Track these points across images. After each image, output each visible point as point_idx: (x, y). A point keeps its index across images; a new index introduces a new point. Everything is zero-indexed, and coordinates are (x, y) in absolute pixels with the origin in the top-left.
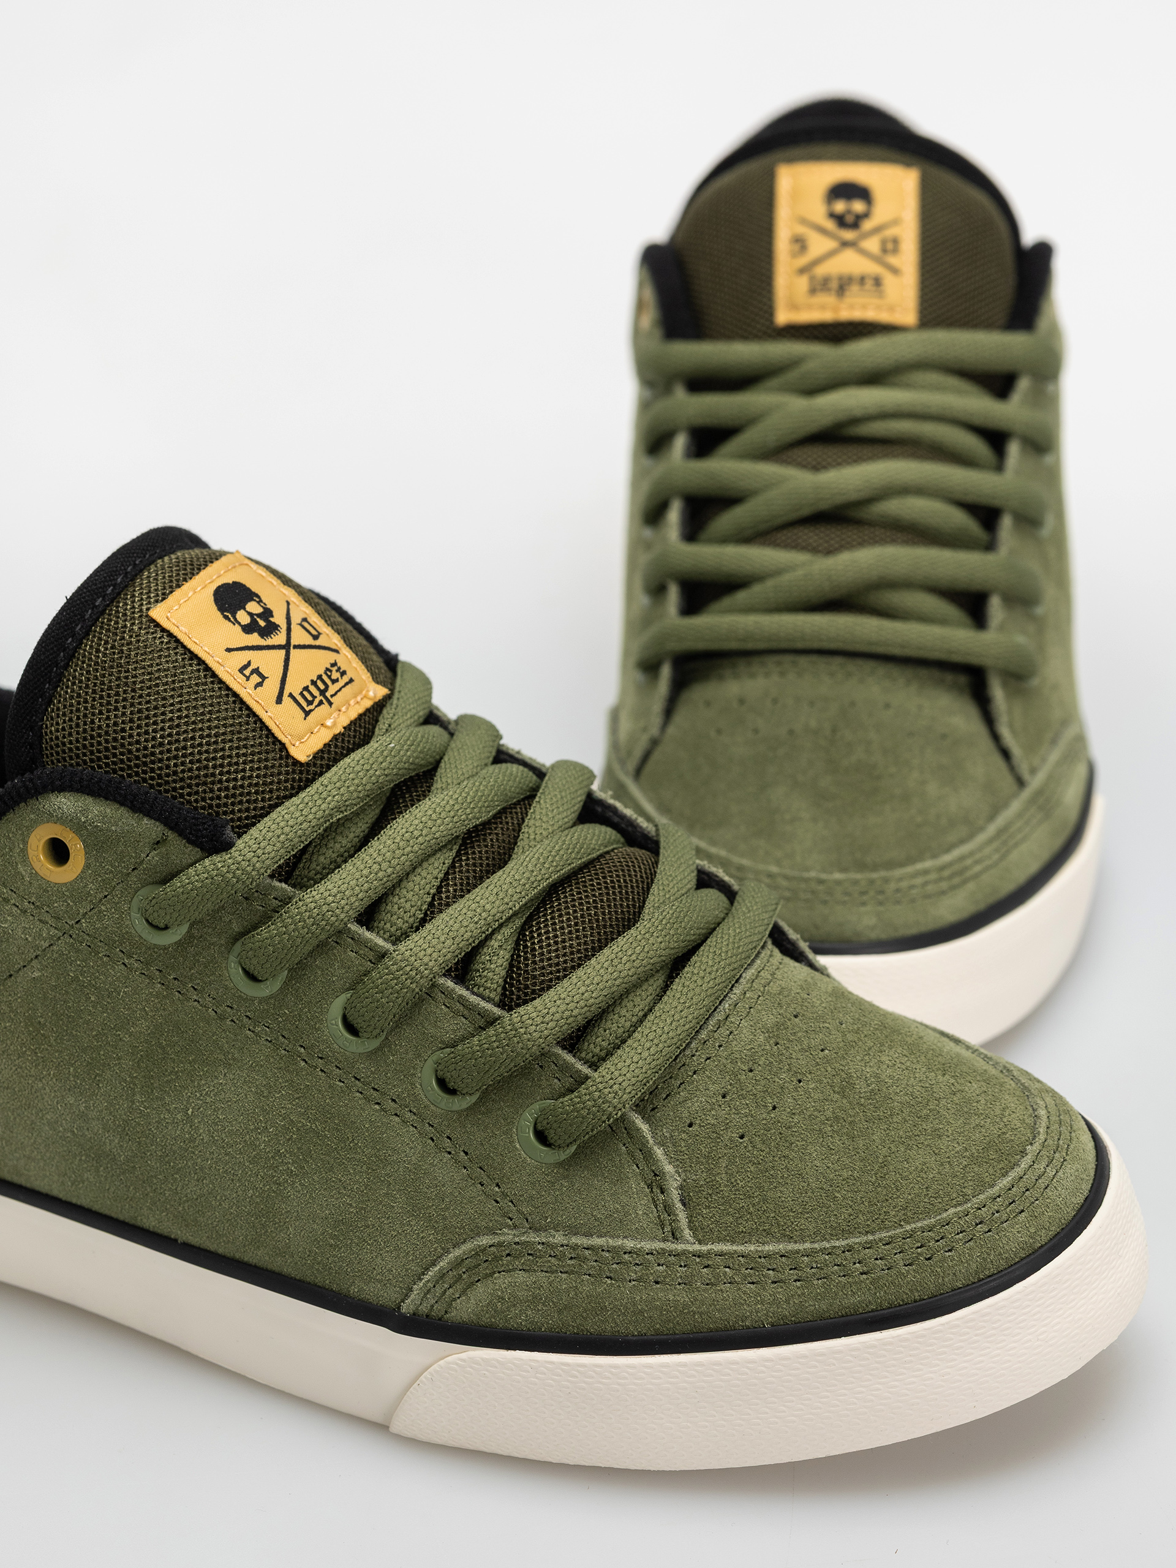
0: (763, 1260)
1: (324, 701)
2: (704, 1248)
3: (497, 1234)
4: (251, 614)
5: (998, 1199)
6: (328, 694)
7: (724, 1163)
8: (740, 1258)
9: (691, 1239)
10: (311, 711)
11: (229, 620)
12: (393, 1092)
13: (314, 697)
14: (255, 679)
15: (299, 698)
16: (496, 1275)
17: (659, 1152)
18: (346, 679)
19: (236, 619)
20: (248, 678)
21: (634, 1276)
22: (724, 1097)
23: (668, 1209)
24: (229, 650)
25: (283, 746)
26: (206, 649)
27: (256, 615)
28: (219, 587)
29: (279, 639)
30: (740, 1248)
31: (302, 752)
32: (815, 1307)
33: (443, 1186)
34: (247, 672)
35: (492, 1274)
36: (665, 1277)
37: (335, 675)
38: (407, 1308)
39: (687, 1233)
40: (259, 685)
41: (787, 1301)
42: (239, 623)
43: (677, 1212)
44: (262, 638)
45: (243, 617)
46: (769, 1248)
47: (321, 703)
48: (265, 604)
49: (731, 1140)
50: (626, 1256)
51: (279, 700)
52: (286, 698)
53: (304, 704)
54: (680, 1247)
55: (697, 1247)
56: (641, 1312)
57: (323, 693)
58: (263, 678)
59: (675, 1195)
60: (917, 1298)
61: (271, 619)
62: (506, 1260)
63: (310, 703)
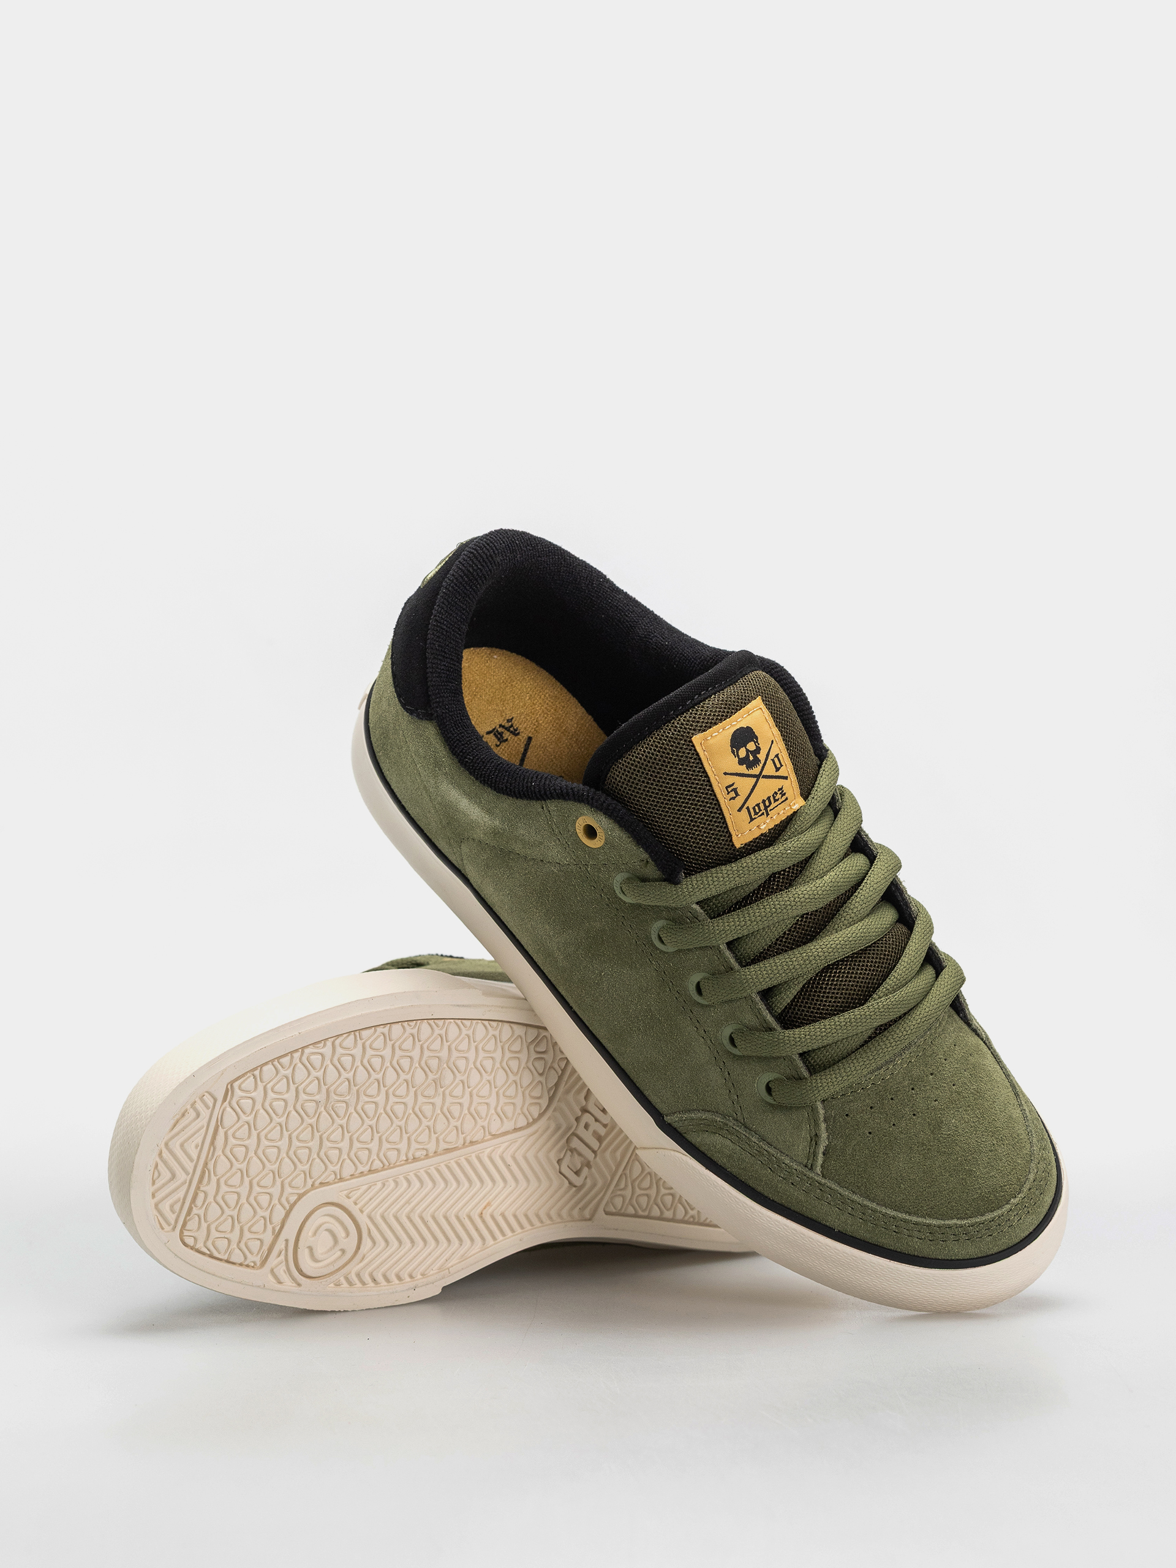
0: (849, 1201)
1: (765, 814)
2: (823, 1181)
3: (726, 1118)
4: (747, 751)
5: (981, 1225)
6: (769, 809)
7: (854, 1142)
8: (839, 1195)
9: (819, 1173)
10: (755, 818)
11: (734, 754)
12: (707, 1029)
13: (760, 810)
14: (733, 794)
15: (752, 811)
16: (717, 1135)
17: (823, 1126)
18: (784, 798)
19: (738, 753)
20: (728, 793)
21: (782, 1175)
22: (871, 1108)
23: (815, 1154)
24: (725, 774)
25: (730, 836)
26: (714, 770)
27: (750, 751)
28: (737, 730)
29: (756, 771)
30: (841, 1190)
31: (739, 842)
32: (862, 1234)
33: (711, 1081)
34: (730, 789)
35: (715, 1133)
36: (797, 1184)
37: (779, 796)
38: (668, 1119)
39: (818, 1170)
40: (733, 798)
41: (851, 1226)
42: (738, 756)
43: (819, 1158)
44: (747, 769)
45: (742, 753)
46: (855, 1197)
47: (763, 814)
48: (759, 744)
49: (864, 1133)
50: (783, 1165)
51: (740, 810)
52: (744, 809)
53: (753, 813)
54: (811, 1175)
55: (820, 1179)
56: (778, 1192)
57: (766, 808)
58: (737, 794)
59: (821, 1149)
60: (916, 1254)
61: (758, 755)
62: (725, 1132)
63: (756, 813)
